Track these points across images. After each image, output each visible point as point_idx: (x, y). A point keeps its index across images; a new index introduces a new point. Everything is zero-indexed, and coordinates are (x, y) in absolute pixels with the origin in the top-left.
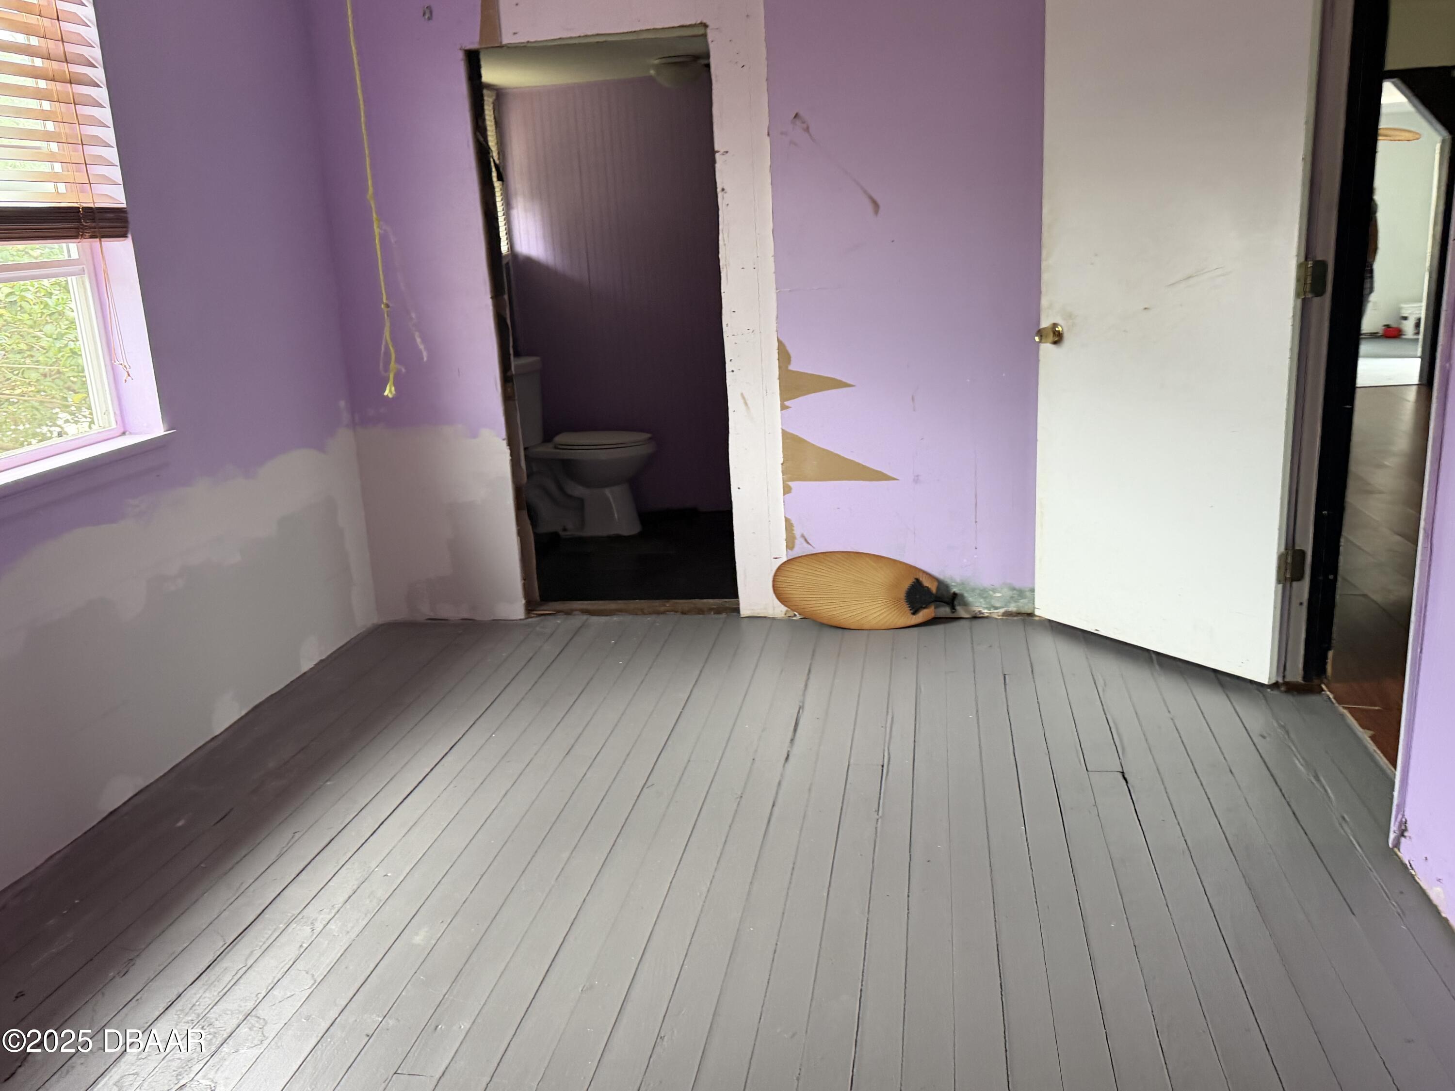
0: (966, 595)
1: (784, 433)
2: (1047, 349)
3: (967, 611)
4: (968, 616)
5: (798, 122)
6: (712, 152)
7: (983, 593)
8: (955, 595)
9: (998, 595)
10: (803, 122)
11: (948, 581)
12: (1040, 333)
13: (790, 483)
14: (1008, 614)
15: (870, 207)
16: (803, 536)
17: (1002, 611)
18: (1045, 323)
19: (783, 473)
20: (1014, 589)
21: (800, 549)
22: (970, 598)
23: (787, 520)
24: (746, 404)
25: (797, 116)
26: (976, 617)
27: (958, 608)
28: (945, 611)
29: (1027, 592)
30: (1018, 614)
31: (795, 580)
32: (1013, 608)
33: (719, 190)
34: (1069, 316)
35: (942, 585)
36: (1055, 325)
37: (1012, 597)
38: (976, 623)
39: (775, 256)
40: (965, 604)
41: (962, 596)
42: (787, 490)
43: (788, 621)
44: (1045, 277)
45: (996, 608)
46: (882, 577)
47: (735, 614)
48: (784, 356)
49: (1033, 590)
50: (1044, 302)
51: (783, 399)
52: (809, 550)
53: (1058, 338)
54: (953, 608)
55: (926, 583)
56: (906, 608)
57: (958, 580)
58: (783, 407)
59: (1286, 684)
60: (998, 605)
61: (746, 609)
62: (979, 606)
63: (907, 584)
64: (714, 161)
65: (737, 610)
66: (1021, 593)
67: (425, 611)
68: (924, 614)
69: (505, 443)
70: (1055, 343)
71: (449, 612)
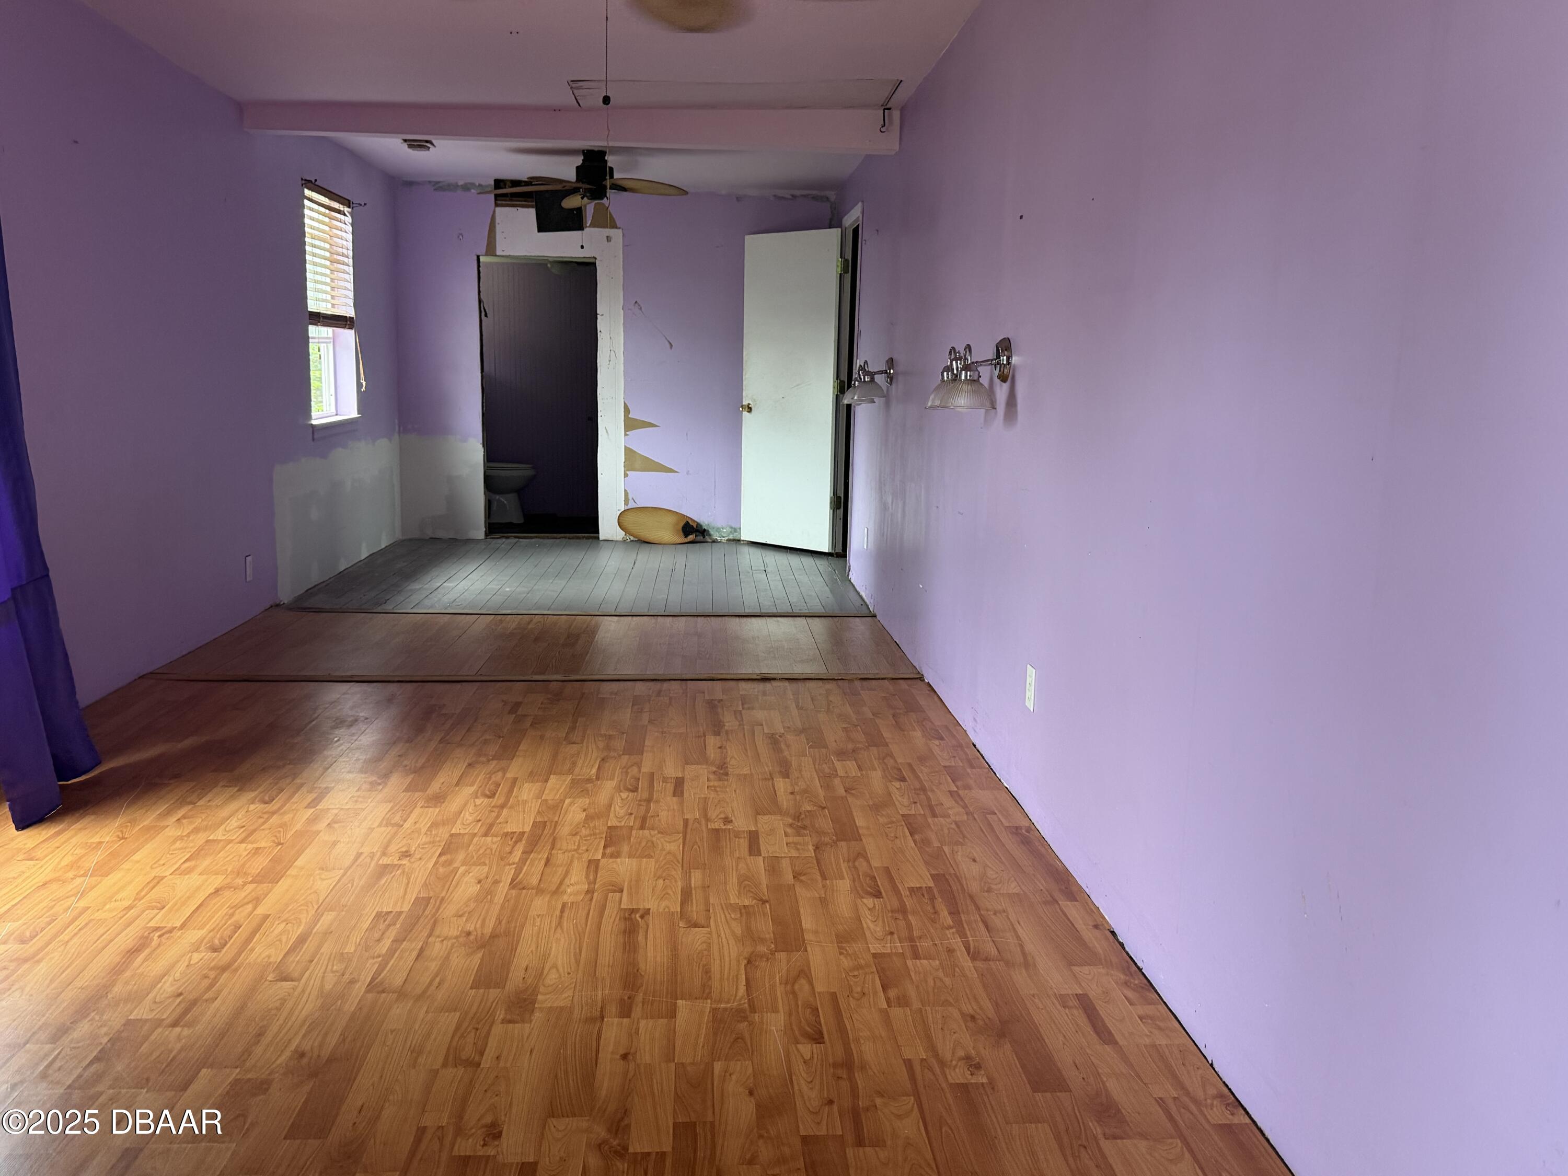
0: (710, 530)
1: (625, 446)
2: (745, 414)
3: (711, 539)
4: (710, 541)
5: (636, 305)
6: (597, 314)
7: (718, 530)
8: (705, 530)
9: (725, 530)
10: (639, 305)
11: (702, 523)
12: (742, 406)
13: (628, 472)
14: (729, 540)
15: (668, 346)
16: (633, 499)
17: (726, 538)
18: (745, 403)
19: (624, 467)
20: (731, 528)
21: (631, 505)
22: (712, 532)
23: (625, 491)
24: (607, 432)
25: (636, 302)
26: (714, 541)
27: (706, 537)
28: (700, 538)
29: (737, 530)
30: (734, 540)
31: (629, 520)
32: (731, 537)
33: (598, 331)
34: (754, 401)
35: (698, 524)
36: (749, 404)
37: (731, 532)
38: (714, 544)
39: (624, 363)
40: (710, 535)
41: (708, 531)
42: (626, 475)
43: (624, 541)
44: (744, 383)
45: (724, 537)
46: (671, 520)
47: (595, 541)
48: (627, 410)
49: (740, 529)
50: (744, 394)
51: (625, 431)
52: (635, 506)
53: (750, 410)
54: (704, 537)
55: (691, 523)
56: (683, 536)
57: (706, 523)
58: (626, 435)
59: (837, 553)
60: (724, 535)
61: (603, 534)
62: (716, 536)
63: (682, 524)
64: (597, 318)
65: (598, 538)
66: (735, 530)
67: (429, 533)
68: (691, 537)
69: (481, 446)
70: (749, 412)
71: (441, 534)
